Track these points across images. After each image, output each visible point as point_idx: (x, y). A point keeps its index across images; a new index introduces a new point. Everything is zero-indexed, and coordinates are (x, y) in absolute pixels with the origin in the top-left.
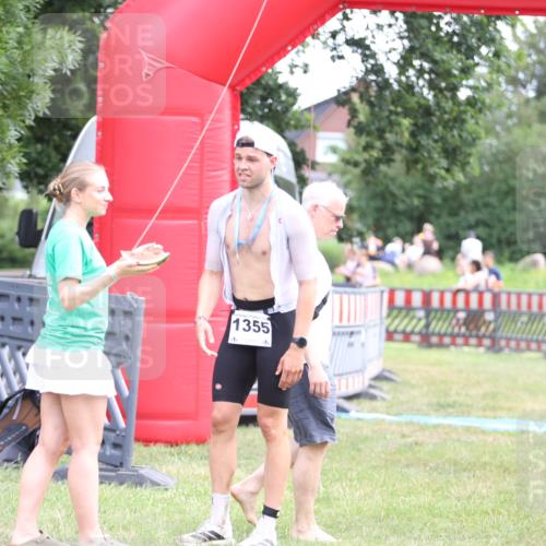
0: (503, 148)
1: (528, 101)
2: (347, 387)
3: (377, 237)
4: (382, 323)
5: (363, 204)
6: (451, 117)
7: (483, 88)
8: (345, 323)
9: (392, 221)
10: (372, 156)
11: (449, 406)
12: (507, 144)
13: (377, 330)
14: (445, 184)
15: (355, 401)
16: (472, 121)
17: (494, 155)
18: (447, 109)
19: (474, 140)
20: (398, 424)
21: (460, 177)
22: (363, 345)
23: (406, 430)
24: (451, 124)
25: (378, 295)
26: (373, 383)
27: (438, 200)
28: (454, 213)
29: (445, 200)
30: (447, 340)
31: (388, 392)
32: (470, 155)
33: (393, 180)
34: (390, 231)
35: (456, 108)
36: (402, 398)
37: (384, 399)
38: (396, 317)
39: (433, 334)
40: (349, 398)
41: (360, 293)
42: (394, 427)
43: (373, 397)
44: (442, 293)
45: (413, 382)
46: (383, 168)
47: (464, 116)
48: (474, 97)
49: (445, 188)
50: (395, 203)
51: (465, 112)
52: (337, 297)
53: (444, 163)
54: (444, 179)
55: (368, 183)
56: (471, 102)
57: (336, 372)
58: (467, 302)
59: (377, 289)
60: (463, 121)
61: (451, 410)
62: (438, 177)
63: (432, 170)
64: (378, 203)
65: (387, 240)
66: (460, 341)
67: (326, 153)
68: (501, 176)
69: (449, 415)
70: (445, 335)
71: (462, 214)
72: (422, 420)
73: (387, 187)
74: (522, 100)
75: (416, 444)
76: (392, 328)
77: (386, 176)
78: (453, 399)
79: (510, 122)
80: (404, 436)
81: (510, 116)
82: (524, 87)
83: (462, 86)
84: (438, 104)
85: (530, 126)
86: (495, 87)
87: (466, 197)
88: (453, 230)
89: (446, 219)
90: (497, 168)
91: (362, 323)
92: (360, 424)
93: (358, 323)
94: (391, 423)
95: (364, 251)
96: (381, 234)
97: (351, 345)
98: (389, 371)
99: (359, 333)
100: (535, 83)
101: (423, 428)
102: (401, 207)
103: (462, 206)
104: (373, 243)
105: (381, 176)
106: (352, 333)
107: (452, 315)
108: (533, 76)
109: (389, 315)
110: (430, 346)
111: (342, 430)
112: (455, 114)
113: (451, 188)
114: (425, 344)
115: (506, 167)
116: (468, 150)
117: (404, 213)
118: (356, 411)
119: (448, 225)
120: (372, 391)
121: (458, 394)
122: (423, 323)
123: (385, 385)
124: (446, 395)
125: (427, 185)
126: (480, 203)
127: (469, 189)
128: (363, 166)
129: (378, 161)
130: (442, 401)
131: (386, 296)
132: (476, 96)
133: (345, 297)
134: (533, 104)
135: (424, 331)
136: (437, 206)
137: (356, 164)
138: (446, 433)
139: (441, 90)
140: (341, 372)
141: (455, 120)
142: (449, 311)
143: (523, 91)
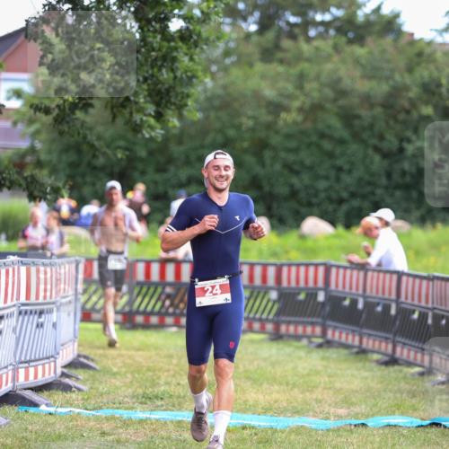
0: (220, 92)
1: (248, 36)
2: (36, 377)
3: (71, 197)
4: (76, 299)
5: (54, 157)
6: (160, 54)
7: (199, 19)
8: (33, 299)
9: (88, 179)
10: (65, 101)
11: (157, 397)
12: (225, 87)
13: (71, 308)
14: (153, 134)
15: (46, 393)
16: (186, 59)
17: (209, 99)
18: (155, 45)
19: (190, 78)
20: (97, 419)
21: (174, 122)
22: (54, 325)
23: (106, 427)
24: (159, 63)
25: (74, 266)
26: (65, 371)
27: (143, 153)
28: (161, 169)
29: (151, 153)
30: (154, 320)
31: (84, 382)
32: (188, 96)
33: (91, 129)
34: (87, 191)
35: (165, 44)
36: (102, 388)
37: (79, 390)
38: (95, 292)
39: (138, 312)
40: (39, 389)
41: (51, 265)
42: (92, 423)
43: (67, 388)
44: (148, 264)
45: (115, 370)
46: (79, 114)
47: (175, 54)
48: (187, 28)
49: (152, 139)
50: (94, 156)
51: (176, 49)
52: (23, 269)
53: (151, 109)
54: (152, 128)
55: (61, 133)
56: (184, 36)
57: (23, 359)
58: (178, 274)
59: (72, 259)
60: (174, 59)
61: (159, 403)
62: (146, 125)
63: (137, 117)
64: (72, 157)
65: (82, 202)
66: (169, 320)
67: (9, 99)
68: (217, 125)
69: (157, 408)
70: (152, 313)
71: (172, 169)
72: (125, 414)
73: (85, 138)
74: (242, 35)
75: (118, 441)
76: (89, 306)
77: (83, 123)
78: (162, 388)
79: (228, 61)
80: (103, 434)
81: (227, 53)
82: (245, 19)
83: (174, 16)
84: (143, 39)
85: (251, 65)
86: (214, 17)
87: (176, 150)
88: (161, 189)
89: (152, 175)
90: (212, 115)
91: (53, 300)
92: (52, 420)
93: (48, 300)
94: (89, 419)
95: (55, 214)
96: (75, 194)
97: (40, 326)
98: (85, 357)
99: (50, 311)
100: (257, 15)
101: (127, 423)
102: (101, 161)
103: (170, 160)
104: (66, 204)
105: (78, 124)
106: (41, 313)
107: (159, 290)
108: (256, 7)
109: (85, 291)
110: (134, 327)
111: (30, 428)
112: (164, 50)
113: (159, 139)
114: (128, 325)
115: (224, 115)
116: (186, 91)
117: (103, 168)
118: (47, 405)
119: (156, 183)
120: (67, 381)
121: (167, 383)
122: (125, 299)
123: (81, 374)
124: (154, 384)
125: (130, 135)
126: (193, 157)
127: (180, 139)
128: (56, 112)
129: (74, 106)
130: (149, 391)
131: (81, 267)
132: (191, 27)
133: (33, 269)
134: (255, 39)
135: (127, 309)
136: (142, 160)
137: (47, 111)
138: (154, 430)
139: (149, 21)
140: (28, 358)
141: (164, 58)
142: (156, 285)
143: (244, 25)
